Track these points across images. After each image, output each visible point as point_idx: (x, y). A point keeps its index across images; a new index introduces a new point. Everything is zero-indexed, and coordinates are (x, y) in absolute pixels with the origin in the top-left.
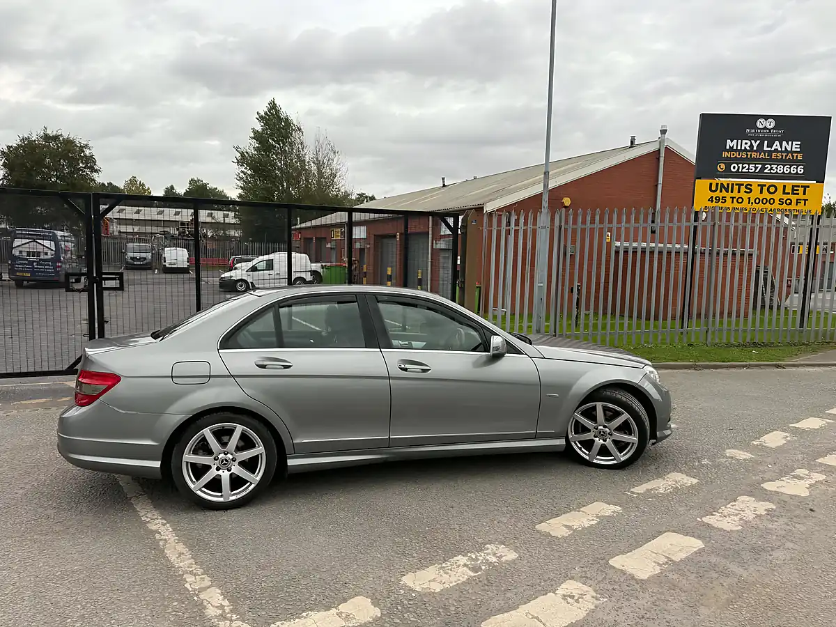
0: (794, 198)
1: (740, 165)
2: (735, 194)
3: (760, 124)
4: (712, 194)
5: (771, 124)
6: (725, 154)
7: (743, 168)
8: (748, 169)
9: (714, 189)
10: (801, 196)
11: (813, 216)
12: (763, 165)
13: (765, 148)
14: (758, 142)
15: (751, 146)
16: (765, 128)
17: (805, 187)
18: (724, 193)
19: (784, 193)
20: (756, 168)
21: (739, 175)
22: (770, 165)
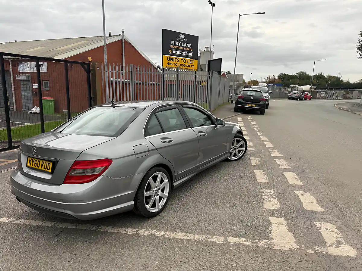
0: (190, 65)
1: (176, 51)
2: (175, 62)
3: (181, 36)
4: (168, 62)
5: (183, 36)
6: (171, 46)
7: (177, 52)
8: (178, 53)
9: (169, 60)
10: (192, 64)
11: (195, 71)
12: (182, 52)
13: (182, 46)
14: (180, 43)
15: (178, 44)
16: (182, 38)
17: (193, 61)
18: (171, 62)
19: (188, 63)
20: (180, 53)
21: (175, 55)
22: (184, 52)
